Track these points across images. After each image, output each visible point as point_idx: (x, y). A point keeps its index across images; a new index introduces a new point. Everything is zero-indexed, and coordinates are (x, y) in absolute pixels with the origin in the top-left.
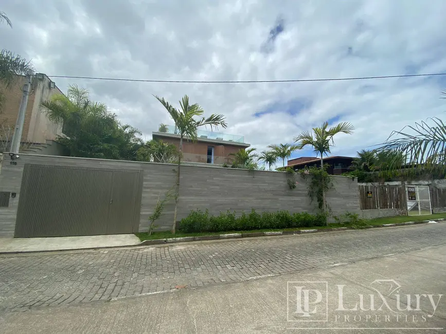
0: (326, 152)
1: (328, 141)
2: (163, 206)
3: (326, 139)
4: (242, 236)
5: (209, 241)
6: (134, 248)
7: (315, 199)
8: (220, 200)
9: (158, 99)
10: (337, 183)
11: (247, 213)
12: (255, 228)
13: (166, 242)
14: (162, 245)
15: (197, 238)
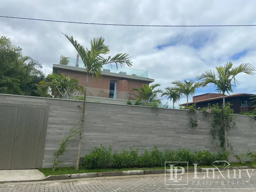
0: (228, 91)
1: (230, 80)
2: (67, 142)
3: (229, 79)
4: (145, 173)
5: (112, 177)
6: (39, 182)
7: (217, 137)
8: (123, 136)
9: (67, 37)
10: (239, 121)
11: (150, 150)
12: (157, 165)
13: (70, 177)
14: (66, 180)
15: (100, 174)
